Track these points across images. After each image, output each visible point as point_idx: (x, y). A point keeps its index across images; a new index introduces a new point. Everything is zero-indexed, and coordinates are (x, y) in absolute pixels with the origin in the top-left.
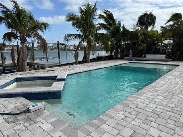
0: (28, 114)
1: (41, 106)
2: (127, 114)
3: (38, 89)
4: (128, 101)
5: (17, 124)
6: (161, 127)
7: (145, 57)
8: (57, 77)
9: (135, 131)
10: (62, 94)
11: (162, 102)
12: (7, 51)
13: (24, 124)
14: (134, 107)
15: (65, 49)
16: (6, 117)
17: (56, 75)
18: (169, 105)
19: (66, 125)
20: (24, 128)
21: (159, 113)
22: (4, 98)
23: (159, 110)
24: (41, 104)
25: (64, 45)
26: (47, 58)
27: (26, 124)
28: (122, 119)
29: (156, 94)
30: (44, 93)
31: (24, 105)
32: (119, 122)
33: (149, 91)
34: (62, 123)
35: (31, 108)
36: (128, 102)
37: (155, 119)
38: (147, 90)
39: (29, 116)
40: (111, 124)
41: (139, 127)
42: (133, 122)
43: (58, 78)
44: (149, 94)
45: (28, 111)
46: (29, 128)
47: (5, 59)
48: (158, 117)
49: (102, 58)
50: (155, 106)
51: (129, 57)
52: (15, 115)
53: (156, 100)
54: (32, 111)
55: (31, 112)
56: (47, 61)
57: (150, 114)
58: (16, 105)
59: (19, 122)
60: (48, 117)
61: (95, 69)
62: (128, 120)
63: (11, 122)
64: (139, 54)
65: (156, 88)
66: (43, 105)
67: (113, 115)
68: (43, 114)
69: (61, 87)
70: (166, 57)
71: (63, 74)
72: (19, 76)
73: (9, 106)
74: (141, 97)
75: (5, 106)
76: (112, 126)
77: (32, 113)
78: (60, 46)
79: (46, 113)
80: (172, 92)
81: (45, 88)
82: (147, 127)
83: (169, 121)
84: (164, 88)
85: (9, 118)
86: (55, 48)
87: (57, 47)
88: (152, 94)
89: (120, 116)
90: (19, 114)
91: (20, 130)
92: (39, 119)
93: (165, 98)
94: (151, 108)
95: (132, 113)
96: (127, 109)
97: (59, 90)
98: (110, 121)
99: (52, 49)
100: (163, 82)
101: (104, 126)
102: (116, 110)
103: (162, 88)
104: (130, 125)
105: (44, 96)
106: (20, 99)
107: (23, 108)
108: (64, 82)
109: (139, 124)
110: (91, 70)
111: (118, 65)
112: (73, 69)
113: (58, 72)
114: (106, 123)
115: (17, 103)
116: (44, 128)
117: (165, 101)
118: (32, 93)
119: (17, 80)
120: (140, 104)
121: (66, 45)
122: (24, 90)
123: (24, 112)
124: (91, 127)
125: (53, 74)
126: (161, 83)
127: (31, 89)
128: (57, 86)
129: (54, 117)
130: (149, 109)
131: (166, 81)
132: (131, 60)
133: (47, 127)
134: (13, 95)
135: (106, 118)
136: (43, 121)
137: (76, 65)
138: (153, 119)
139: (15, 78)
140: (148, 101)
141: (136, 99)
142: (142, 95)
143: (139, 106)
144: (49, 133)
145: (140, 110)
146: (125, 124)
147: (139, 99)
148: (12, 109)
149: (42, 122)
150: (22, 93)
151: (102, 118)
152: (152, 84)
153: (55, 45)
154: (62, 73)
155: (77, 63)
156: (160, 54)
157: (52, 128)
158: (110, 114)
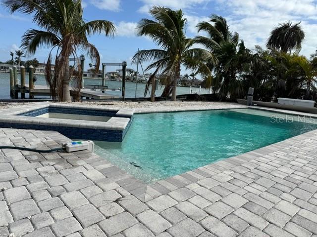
0: (63, 154)
1: (87, 145)
2: (237, 176)
3: (84, 122)
5: (43, 164)
6: (301, 203)
7: (276, 101)
8: (117, 111)
9: (251, 200)
10: (123, 136)
11: (305, 168)
12: (39, 73)
13: (56, 166)
14: (252, 168)
15: (134, 79)
16: (27, 153)
17: (116, 109)
19: (127, 176)
20: (54, 171)
21: (297, 182)
22: (27, 129)
23: (298, 178)
25: (133, 73)
26: (104, 89)
27: (59, 167)
28: (228, 182)
29: (295, 154)
30: (94, 129)
31: (58, 142)
32: (222, 185)
33: (280, 150)
34: (119, 172)
35: (70, 145)
36: (241, 160)
37: (290, 190)
38: (279, 148)
39: (65, 156)
40: (206, 185)
41: (260, 196)
42: (249, 188)
44: (281, 154)
45: (65, 149)
46: (64, 172)
47: (34, 80)
48: (297, 187)
49: (197, 97)
50: (291, 171)
51: (246, 99)
52: (42, 153)
53: (293, 163)
54: (70, 150)
55: (67, 152)
57: (282, 181)
58: (45, 141)
59: (47, 163)
60: (96, 161)
61: (184, 110)
62: (239, 183)
63: (34, 161)
64: (264, 96)
65: (294, 147)
66: (90, 144)
67: (211, 173)
68: (89, 157)
69: (123, 125)
71: (128, 110)
72: (55, 104)
73: (34, 140)
74: (266, 156)
75: (27, 140)
76: (209, 188)
77: (71, 154)
78: (127, 74)
79: (94, 156)
81: (96, 122)
82: (275, 199)
83: (316, 196)
84: (309, 148)
85: (31, 155)
86: (119, 76)
87: (122, 75)
88: (286, 154)
89: (226, 176)
90: (48, 152)
91: (47, 172)
92: (81, 163)
93: (312, 163)
94: (284, 174)
95: (248, 176)
96: (237, 169)
97: (120, 129)
98: (205, 181)
99: (113, 77)
100: (308, 140)
101: (194, 187)
102: (217, 167)
103: (305, 148)
104: (243, 192)
105: (94, 135)
106: (53, 134)
107: (56, 145)
108: (129, 119)
109: (259, 193)
110: (177, 110)
111: (224, 109)
112: (145, 106)
114: (199, 182)
115: (47, 138)
116: (88, 176)
117: (311, 166)
119: (51, 109)
120: (262, 164)
121: (136, 73)
123: (58, 150)
124: (170, 184)
125: (111, 108)
126: (304, 141)
127: (72, 121)
128: (116, 123)
129: (107, 163)
130: (280, 174)
131: (315, 140)
132: (250, 105)
133: (94, 174)
134: (43, 127)
135: (199, 176)
136: (88, 166)
137: (152, 102)
138: (286, 189)
139: (49, 105)
140: (277, 162)
141: (256, 157)
142: (268, 153)
143: (260, 168)
144: (95, 182)
145: (261, 173)
146: (233, 188)
147: (261, 158)
148: (37, 145)
150: (57, 124)
151: (191, 174)
152: (288, 141)
153: (118, 71)
155: (153, 99)
157: (102, 177)
158: (207, 171)
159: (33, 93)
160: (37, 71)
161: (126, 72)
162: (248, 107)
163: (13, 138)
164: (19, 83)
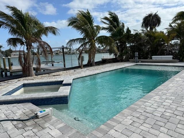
0: (36, 120)
1: (49, 112)
2: (135, 119)
3: (45, 94)
4: (136, 105)
5: (26, 130)
6: (171, 133)
7: (151, 58)
8: (62, 81)
9: (145, 136)
10: (68, 99)
11: (171, 106)
12: (13, 57)
13: (33, 130)
14: (142, 112)
15: (69, 53)
16: (15, 123)
17: (62, 80)
18: (179, 109)
19: (74, 131)
20: (33, 134)
21: (168, 118)
22: (12, 104)
23: (168, 114)
24: (48, 110)
25: (69, 49)
26: (52, 63)
27: (34, 130)
28: (130, 124)
29: (164, 97)
30: (51, 98)
31: (32, 111)
32: (127, 128)
33: (157, 95)
34: (69, 129)
35: (39, 114)
36: (136, 107)
37: (164, 124)
38: (155, 93)
39: (38, 121)
40: (119, 129)
41: (148, 132)
42: (142, 127)
43: (64, 83)
44: (157, 98)
45: (36, 117)
46: (38, 134)
47: (12, 65)
48: (168, 122)
49: (107, 61)
50: (163, 110)
51: (134, 59)
52: (23, 121)
53: (164, 103)
54: (40, 117)
55: (38, 118)
56: (53, 65)
57: (159, 119)
58: (24, 111)
59: (28, 128)
60: (55, 122)
61: (101, 72)
62: (136, 125)
63: (20, 128)
64: (145, 56)
65: (164, 91)
66: (50, 110)
67: (121, 120)
68: (51, 120)
69: (67, 92)
70: (173, 58)
71: (69, 79)
72: (26, 82)
73: (18, 112)
74: (149, 101)
75: (14, 112)
76: (120, 131)
77: (40, 119)
78: (65, 50)
79: (54, 118)
80: (182, 95)
82: (157, 132)
83: (179, 126)
84: (172, 91)
85: (18, 124)
86: (60, 52)
87: (62, 51)
88: (160, 97)
89: (128, 120)
90: (27, 120)
91: (29, 136)
92: (47, 125)
93: (174, 102)
94: (160, 113)
95: (141, 118)
96: (135, 114)
97: (66, 95)
98: (118, 127)
99: (57, 53)
100: (171, 85)
101: (112, 132)
102: (123, 115)
103: (170, 91)
104: (139, 131)
105: (52, 101)
106: (28, 105)
107: (31, 113)
108: (70, 87)
109: (148, 129)
110: (97, 73)
111: (123, 68)
112: (78, 73)
113: (64, 77)
114: (114, 128)
115: (25, 108)
116: (52, 135)
117: (174, 104)
118: (40, 99)
119: (24, 85)
120: (148, 108)
121: (70, 49)
122: (32, 96)
123: (33, 118)
124: (99, 133)
125: (59, 79)
126: (169, 85)
127: (38, 95)
128: (63, 91)
129: (62, 123)
130: (158, 113)
131: (174, 84)
132: (137, 62)
133: (55, 132)
134: (21, 101)
135: (114, 124)
136: (51, 127)
137: (82, 69)
138: (162, 124)
139: (23, 83)
140: (156, 104)
141: (144, 103)
142: (150, 98)
143: (147, 111)
145: (148, 115)
146: (133, 129)
147: (146, 103)
148: (20, 115)
149: (51, 128)
151: (110, 123)
152: (160, 87)
153: (59, 49)
154: (68, 77)
155: (82, 66)
156: (166, 55)
157: (60, 134)
158: (118, 119)
159: (12, 72)
160: (12, 56)
161: (64, 49)
162: (136, 64)
163: (6, 112)
164: (3, 67)
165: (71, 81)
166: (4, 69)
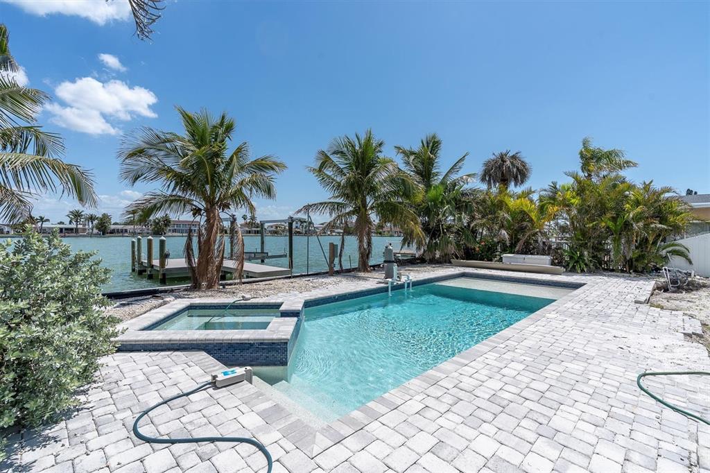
2: (431, 402)
3: (236, 334)
4: (440, 371)
8: (280, 305)
9: (443, 440)
14: (450, 387)
15: (307, 232)
17: (279, 301)
18: (533, 384)
19: (292, 419)
20: (202, 420)
21: (505, 403)
22: (162, 351)
23: (506, 395)
24: (242, 371)
26: (262, 257)
27: (207, 412)
28: (418, 413)
29: (508, 356)
30: (251, 343)
32: (410, 420)
33: (493, 349)
34: (282, 414)
35: (221, 377)
36: (440, 375)
37: (493, 417)
39: (216, 395)
40: (390, 421)
41: (454, 431)
42: (441, 421)
43: (283, 308)
44: (492, 357)
45: (215, 383)
46: (213, 420)
47: (167, 256)
48: (502, 412)
50: (499, 386)
53: (505, 371)
56: (262, 262)
57: (485, 404)
58: (187, 369)
59: (193, 407)
60: (254, 398)
62: (430, 414)
66: (247, 371)
67: (399, 402)
69: (288, 331)
70: (553, 263)
71: (296, 300)
72: (197, 301)
74: (472, 364)
76: (393, 426)
80: (548, 354)
84: (531, 342)
87: (287, 227)
88: (498, 356)
89: (415, 404)
92: (235, 403)
94: (490, 391)
95: (443, 400)
96: (432, 390)
97: (284, 339)
98: (389, 416)
99: (276, 232)
100: (532, 328)
101: (375, 427)
102: (407, 391)
103: (526, 343)
104: (433, 428)
106: (197, 355)
107: (202, 376)
108: (296, 319)
109: (453, 426)
113: (285, 294)
114: (381, 419)
115: (190, 363)
116: (244, 423)
118: (225, 343)
119: (191, 307)
120: (465, 379)
122: (208, 335)
124: (344, 426)
125: (272, 298)
126: (528, 329)
127: (221, 333)
128: (280, 329)
129: (268, 400)
130: (484, 392)
131: (541, 326)
133: (252, 420)
134: (184, 346)
135: (382, 409)
136: (244, 408)
137: (330, 275)
138: (488, 416)
140: (485, 372)
141: (459, 367)
142: (475, 356)
143: (461, 385)
145: (461, 394)
147: (466, 368)
149: (242, 410)
150: (201, 340)
151: (373, 406)
152: (506, 332)
154: (295, 295)
156: (537, 254)
157: (262, 423)
158: (393, 399)
160: (168, 232)
163: (146, 370)
164: (145, 260)
165: (299, 306)
166: (146, 265)
